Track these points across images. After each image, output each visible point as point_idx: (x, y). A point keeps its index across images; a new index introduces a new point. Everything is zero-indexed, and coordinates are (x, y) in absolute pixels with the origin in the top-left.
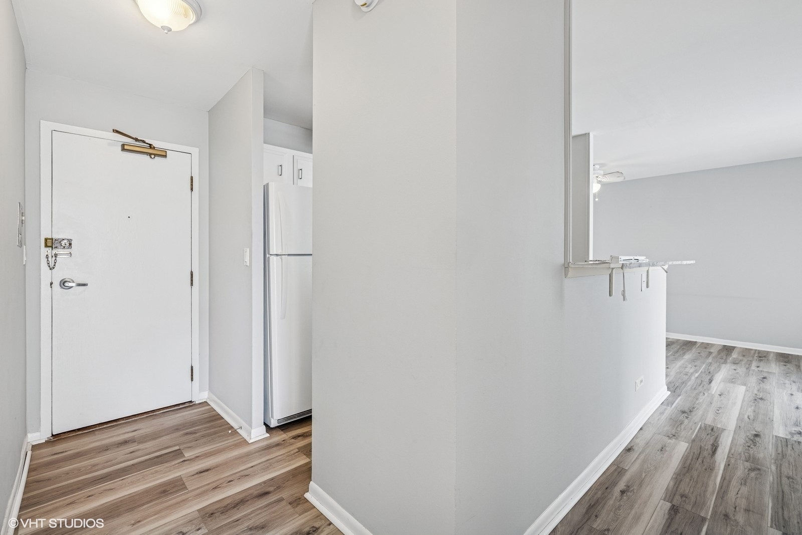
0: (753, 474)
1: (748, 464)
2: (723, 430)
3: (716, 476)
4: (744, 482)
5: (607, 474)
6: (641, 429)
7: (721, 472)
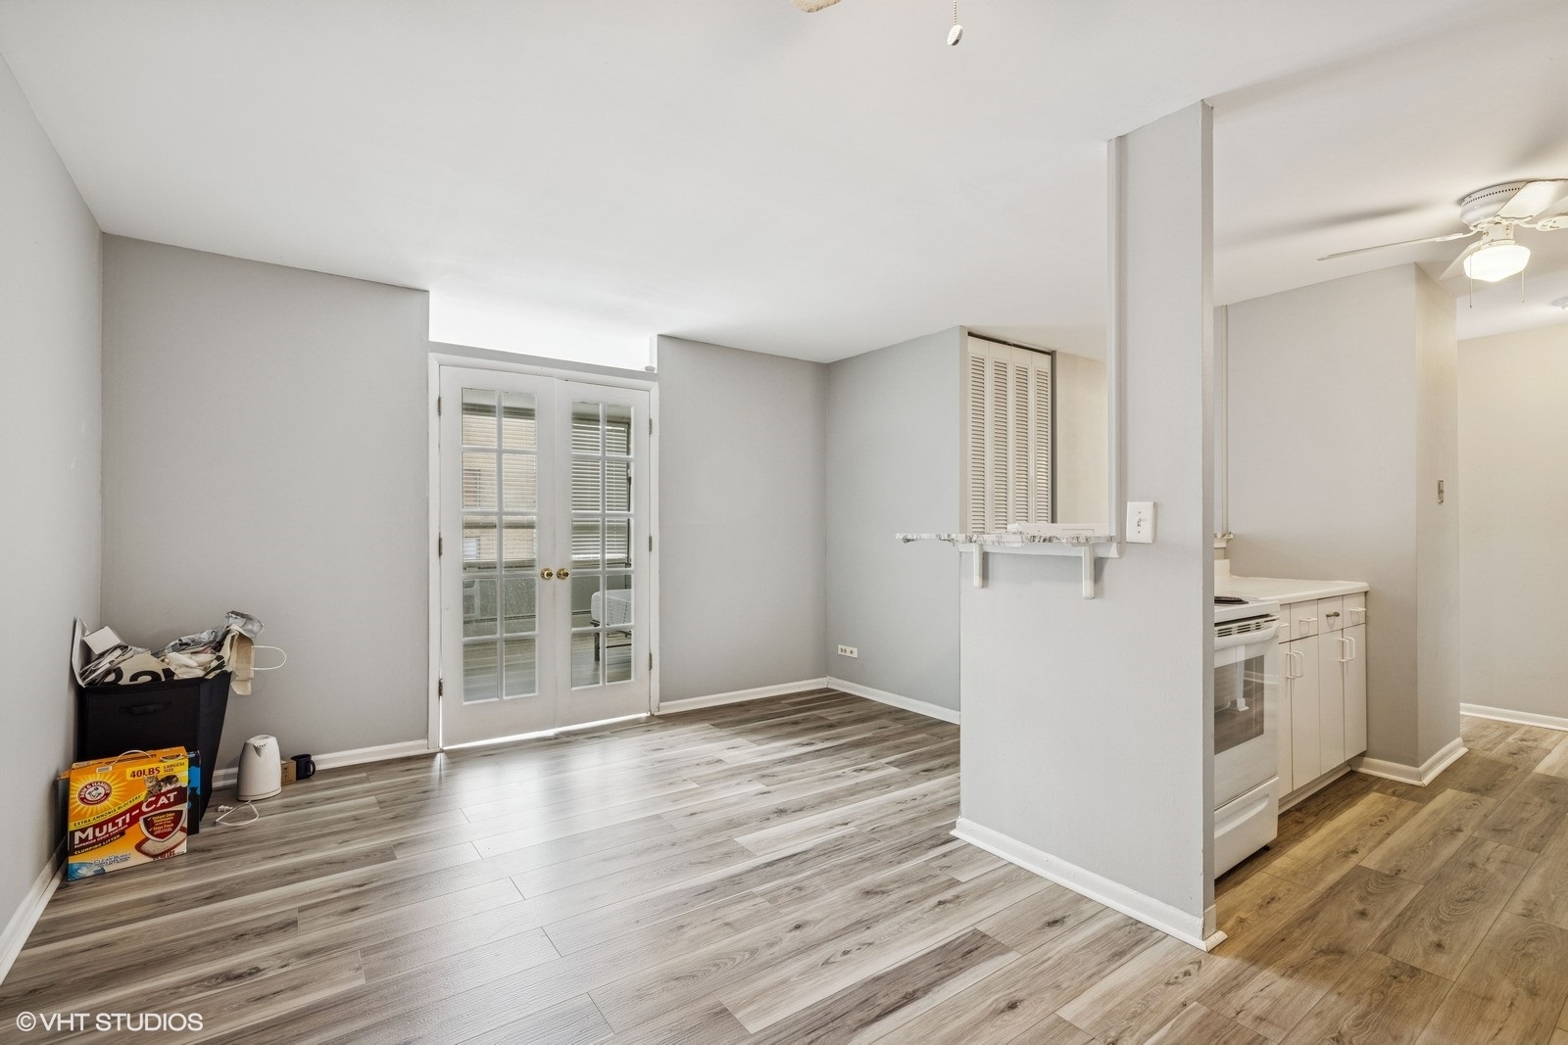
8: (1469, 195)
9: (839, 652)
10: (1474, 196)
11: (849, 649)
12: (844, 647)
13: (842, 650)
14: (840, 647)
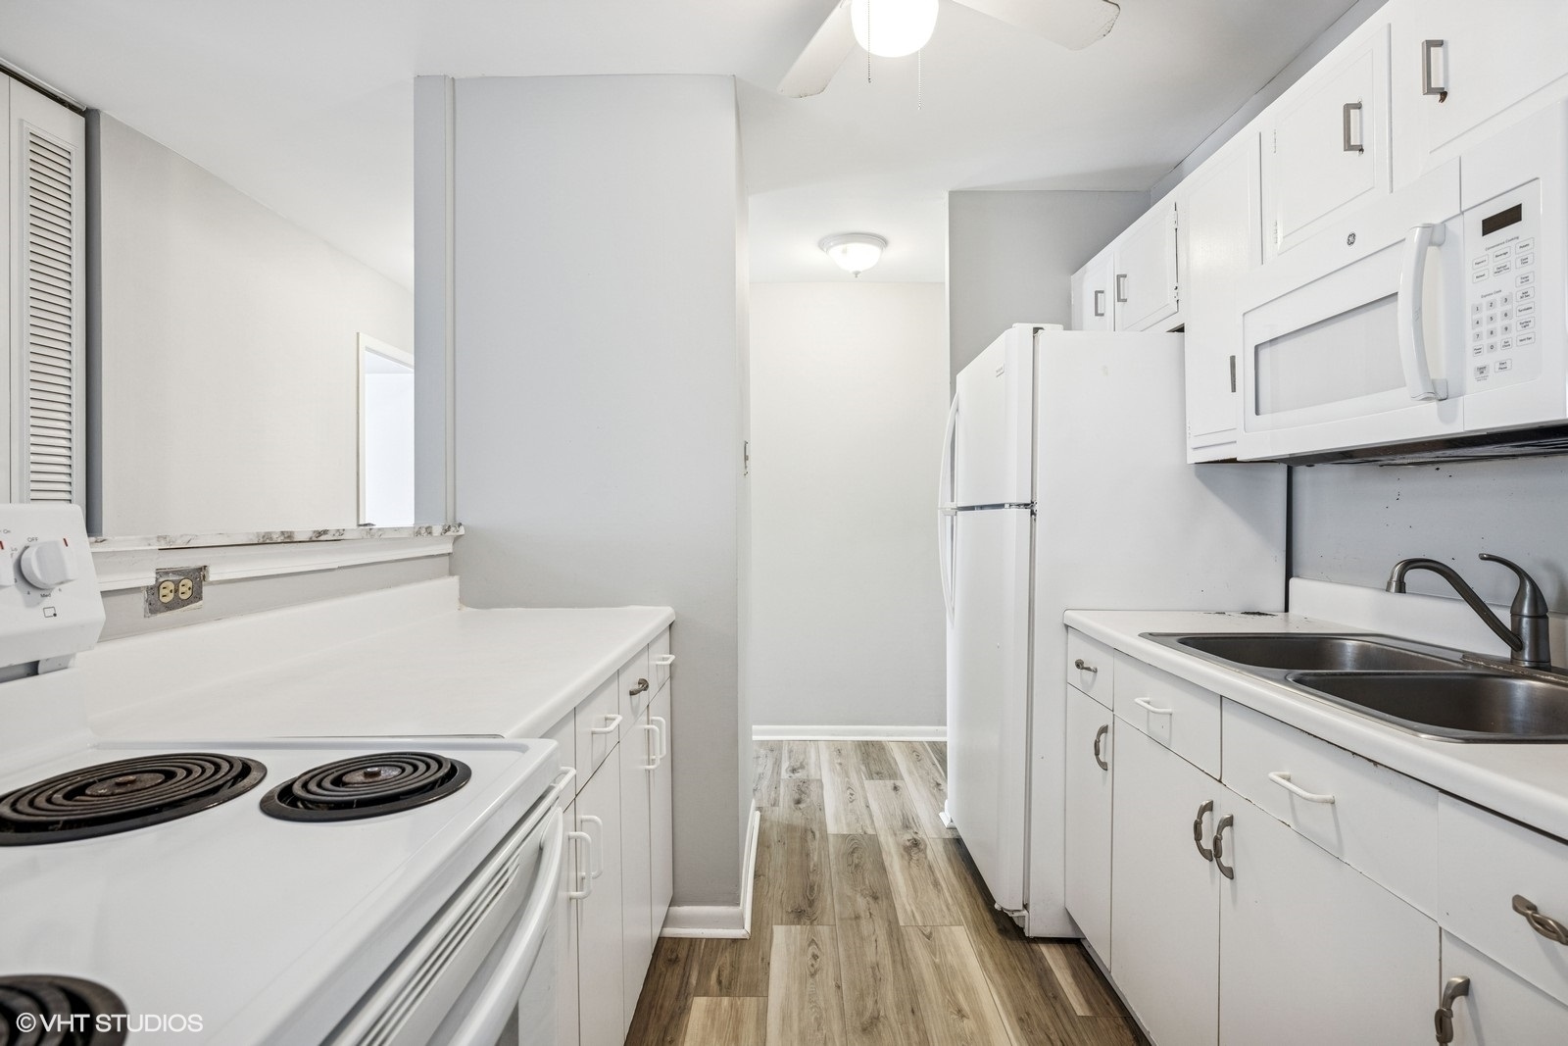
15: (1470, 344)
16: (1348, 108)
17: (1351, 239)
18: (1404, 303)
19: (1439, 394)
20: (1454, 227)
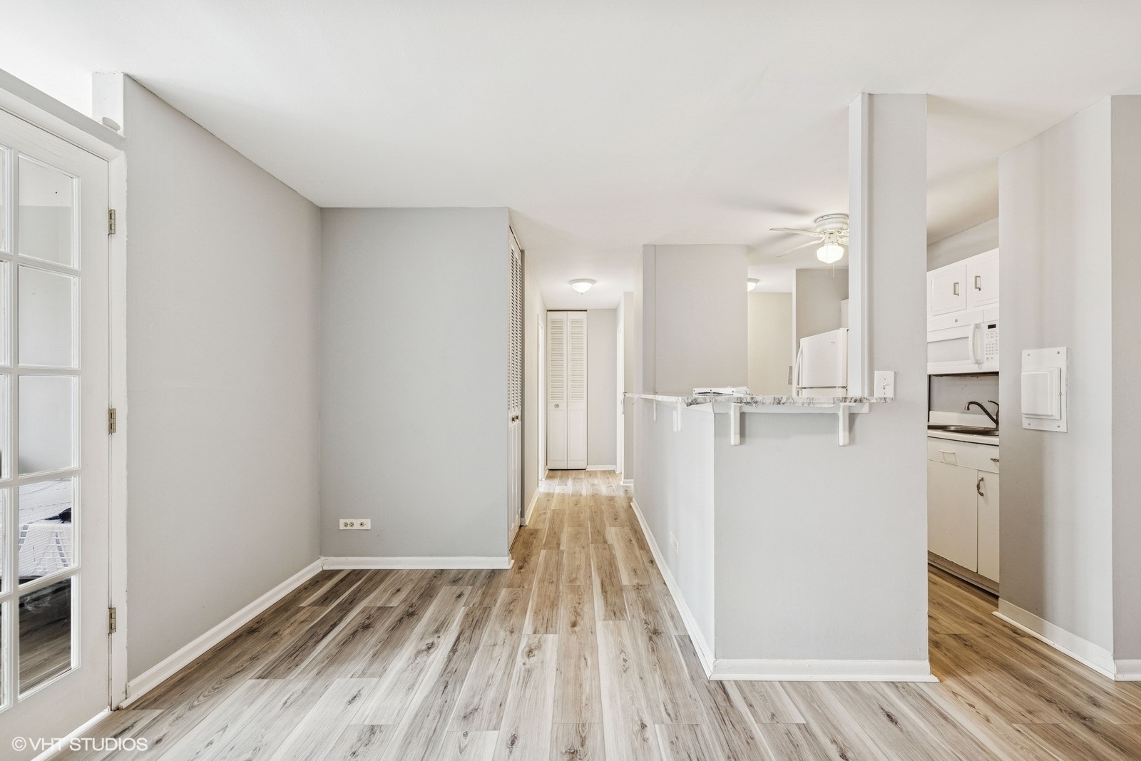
0: (574, 576)
1: (578, 583)
2: (604, 620)
3: (594, 565)
4: (578, 568)
5: (646, 545)
6: (665, 584)
7: (593, 569)
8: (827, 216)
9: (342, 527)
10: (830, 217)
11: (357, 523)
12: (349, 521)
13: (346, 525)
14: (342, 522)
15: (985, 352)
16: (955, 284)
17: (956, 321)
18: (970, 339)
19: (978, 363)
20: (982, 325)
